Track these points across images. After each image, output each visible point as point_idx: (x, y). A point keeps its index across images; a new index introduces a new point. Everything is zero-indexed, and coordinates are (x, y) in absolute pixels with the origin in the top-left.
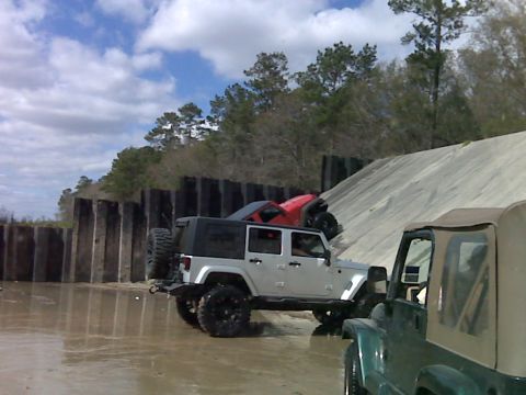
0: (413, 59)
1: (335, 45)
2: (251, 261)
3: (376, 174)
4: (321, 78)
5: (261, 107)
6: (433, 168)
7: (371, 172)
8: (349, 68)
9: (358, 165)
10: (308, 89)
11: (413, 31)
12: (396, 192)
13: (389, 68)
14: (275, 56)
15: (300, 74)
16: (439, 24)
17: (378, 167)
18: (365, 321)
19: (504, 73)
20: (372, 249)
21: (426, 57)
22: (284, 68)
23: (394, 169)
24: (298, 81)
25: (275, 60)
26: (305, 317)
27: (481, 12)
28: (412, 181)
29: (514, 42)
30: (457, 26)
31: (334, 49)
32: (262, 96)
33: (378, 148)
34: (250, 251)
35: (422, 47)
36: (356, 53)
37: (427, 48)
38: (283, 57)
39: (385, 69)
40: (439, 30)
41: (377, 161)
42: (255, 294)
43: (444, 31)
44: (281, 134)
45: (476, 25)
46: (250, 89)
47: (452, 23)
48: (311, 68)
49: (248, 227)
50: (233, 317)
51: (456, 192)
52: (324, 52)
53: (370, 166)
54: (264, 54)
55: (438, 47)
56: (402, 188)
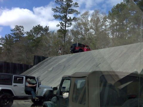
0: (59, 31)
1: (38, 25)
2: (14, 86)
3: (49, 61)
4: (34, 34)
5: (16, 41)
6: (64, 60)
7: (47, 60)
8: (41, 32)
9: (44, 58)
10: (30, 37)
11: (59, 24)
12: (55, 66)
13: (52, 33)
14: (20, 26)
15: (27, 32)
16: (66, 22)
17: (50, 59)
18: (50, 102)
19: (81, 36)
20: (48, 81)
21: (63, 31)
22: (23, 30)
23: (54, 60)
24: (27, 34)
25: (20, 28)
26: (28, 101)
27: (76, 21)
28: (59, 63)
29: (84, 29)
30: (70, 24)
31: (38, 26)
32: (16, 38)
33: (49, 54)
34: (14, 83)
35: (61, 28)
36: (44, 28)
37: (63, 28)
38: (22, 27)
39: (51, 33)
40: (66, 24)
41: (49, 57)
42: (15, 95)
43: (67, 25)
44: (21, 49)
45: (75, 24)
46: (12, 35)
47: (69, 23)
48: (31, 31)
49: (14, 76)
50: (8, 102)
51: (70, 66)
52: (35, 27)
53: (48, 59)
54: (17, 26)
55: (65, 28)
56: (56, 65)
